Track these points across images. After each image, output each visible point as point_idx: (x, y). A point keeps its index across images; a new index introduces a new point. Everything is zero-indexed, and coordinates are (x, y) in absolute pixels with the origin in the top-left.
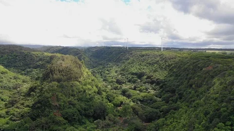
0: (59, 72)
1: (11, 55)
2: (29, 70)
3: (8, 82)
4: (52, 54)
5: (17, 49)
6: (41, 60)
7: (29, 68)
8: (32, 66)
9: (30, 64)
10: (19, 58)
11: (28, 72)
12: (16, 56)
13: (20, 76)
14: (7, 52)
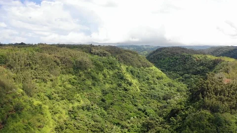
0: (216, 94)
1: (172, 58)
2: (187, 75)
3: (160, 90)
4: (217, 58)
5: (179, 52)
6: (202, 64)
7: (188, 73)
8: (191, 71)
9: (190, 69)
10: (179, 61)
11: (186, 78)
12: (177, 59)
13: (175, 83)
14: (169, 55)
